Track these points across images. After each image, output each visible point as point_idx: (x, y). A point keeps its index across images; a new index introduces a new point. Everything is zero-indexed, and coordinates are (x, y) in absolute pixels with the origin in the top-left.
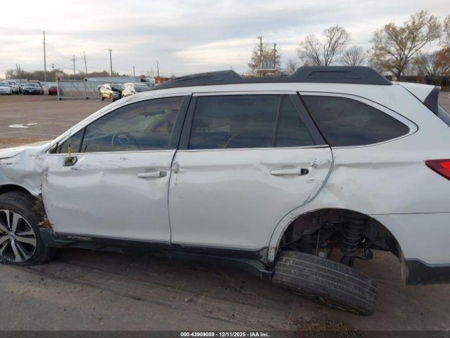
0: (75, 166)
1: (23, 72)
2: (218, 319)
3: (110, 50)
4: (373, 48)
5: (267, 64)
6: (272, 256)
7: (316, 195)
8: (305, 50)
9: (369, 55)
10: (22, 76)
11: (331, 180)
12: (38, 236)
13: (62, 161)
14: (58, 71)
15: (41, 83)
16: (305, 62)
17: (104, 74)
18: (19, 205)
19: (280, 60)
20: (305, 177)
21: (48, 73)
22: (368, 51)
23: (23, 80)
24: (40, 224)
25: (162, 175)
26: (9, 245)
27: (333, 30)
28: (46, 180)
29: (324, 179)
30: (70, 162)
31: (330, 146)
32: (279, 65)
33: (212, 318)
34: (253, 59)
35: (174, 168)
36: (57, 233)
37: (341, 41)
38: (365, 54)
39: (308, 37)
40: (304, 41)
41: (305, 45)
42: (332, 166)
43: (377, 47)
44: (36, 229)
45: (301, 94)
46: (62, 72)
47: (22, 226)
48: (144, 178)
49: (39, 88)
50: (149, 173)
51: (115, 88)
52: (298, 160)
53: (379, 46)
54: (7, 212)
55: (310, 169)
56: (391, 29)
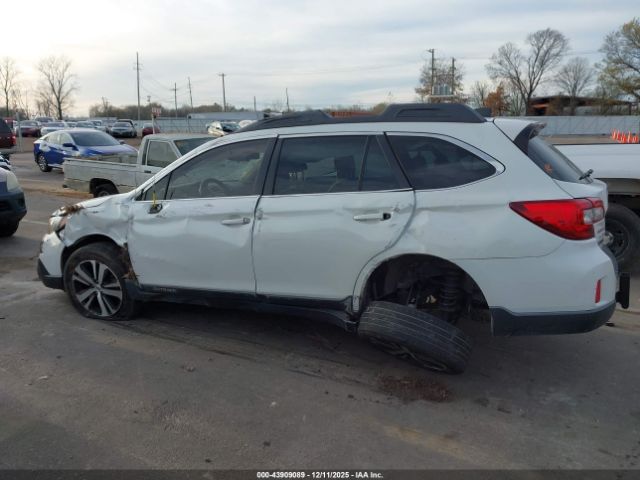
0: (161, 213)
1: (111, 107)
2: (302, 373)
3: (223, 75)
4: (604, 61)
5: (441, 88)
6: (356, 306)
7: (397, 240)
8: (498, 66)
9: (598, 70)
10: (110, 113)
11: (414, 225)
12: (124, 288)
13: (148, 209)
14: (155, 105)
15: (134, 122)
16: (498, 84)
17: (215, 109)
18: (104, 255)
19: (462, 82)
20: (387, 221)
21: (142, 108)
22: (596, 66)
23: (111, 119)
24: (126, 276)
25: (246, 222)
26: (96, 299)
27: (541, 35)
28: (132, 229)
29: (405, 223)
30: (155, 209)
31: (414, 190)
32: (461, 90)
33: (298, 372)
34: (422, 81)
35: (257, 214)
36: (142, 285)
37: (554, 51)
38: (592, 69)
39: (503, 47)
40: (497, 53)
41: (499, 59)
42: (415, 210)
43: (610, 58)
44: (122, 281)
45: (388, 134)
46: (160, 107)
47: (108, 278)
48: (228, 225)
49: (130, 129)
50: (235, 220)
51: (228, 127)
52: (383, 204)
53: (614, 57)
54: (93, 262)
55: (392, 213)
56: (633, 30)
